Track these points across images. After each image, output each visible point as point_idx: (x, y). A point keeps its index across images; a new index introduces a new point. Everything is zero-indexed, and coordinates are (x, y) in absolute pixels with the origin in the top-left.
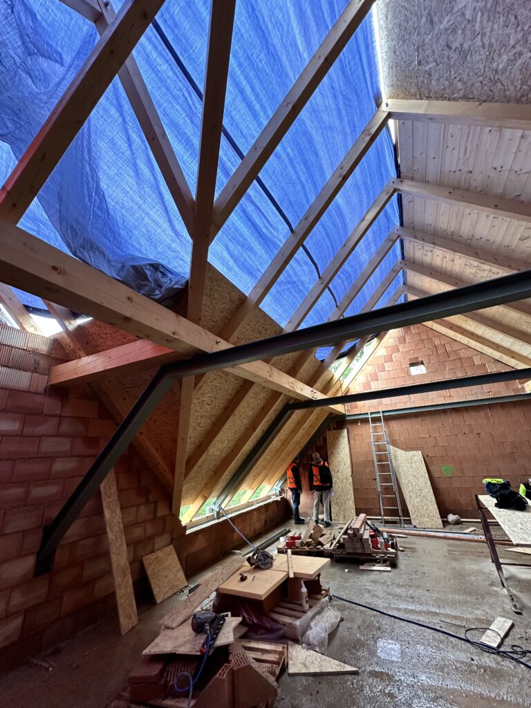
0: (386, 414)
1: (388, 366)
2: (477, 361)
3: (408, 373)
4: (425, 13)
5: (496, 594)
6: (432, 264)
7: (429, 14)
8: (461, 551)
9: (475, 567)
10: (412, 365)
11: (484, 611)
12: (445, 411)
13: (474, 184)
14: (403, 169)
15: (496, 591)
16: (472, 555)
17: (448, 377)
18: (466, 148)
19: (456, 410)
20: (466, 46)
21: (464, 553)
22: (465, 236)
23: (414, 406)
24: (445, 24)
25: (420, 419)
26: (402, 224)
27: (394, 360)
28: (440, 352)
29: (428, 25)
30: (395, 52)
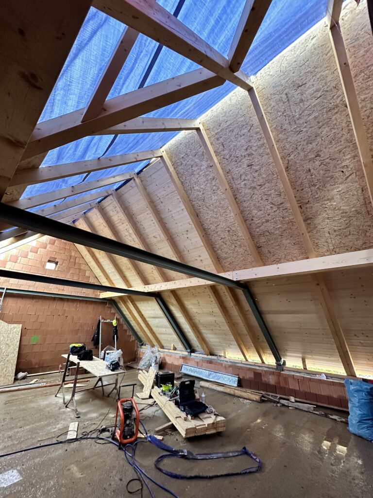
0: (8, 291)
1: (31, 255)
2: (87, 274)
3: (44, 266)
4: (196, 151)
5: (64, 413)
6: (112, 217)
7: (197, 153)
8: (33, 396)
9: (46, 402)
10: (49, 261)
11: (61, 424)
12: (54, 299)
13: (159, 207)
14: (142, 173)
15: (64, 411)
16: (41, 396)
17: (68, 278)
18: (168, 195)
19: (62, 299)
20: (195, 173)
21: (35, 396)
22: (138, 219)
23: (35, 290)
24: (197, 160)
25: (34, 300)
26: (116, 190)
27: (38, 253)
28: (71, 260)
29: (194, 154)
30: (181, 144)
